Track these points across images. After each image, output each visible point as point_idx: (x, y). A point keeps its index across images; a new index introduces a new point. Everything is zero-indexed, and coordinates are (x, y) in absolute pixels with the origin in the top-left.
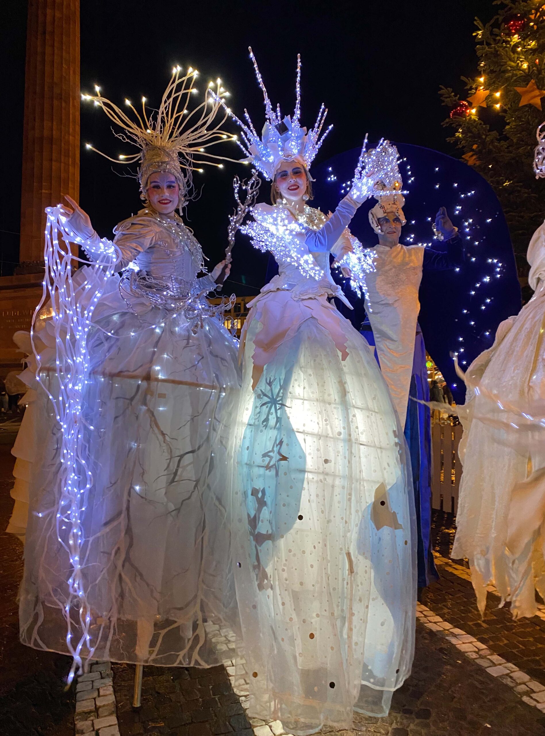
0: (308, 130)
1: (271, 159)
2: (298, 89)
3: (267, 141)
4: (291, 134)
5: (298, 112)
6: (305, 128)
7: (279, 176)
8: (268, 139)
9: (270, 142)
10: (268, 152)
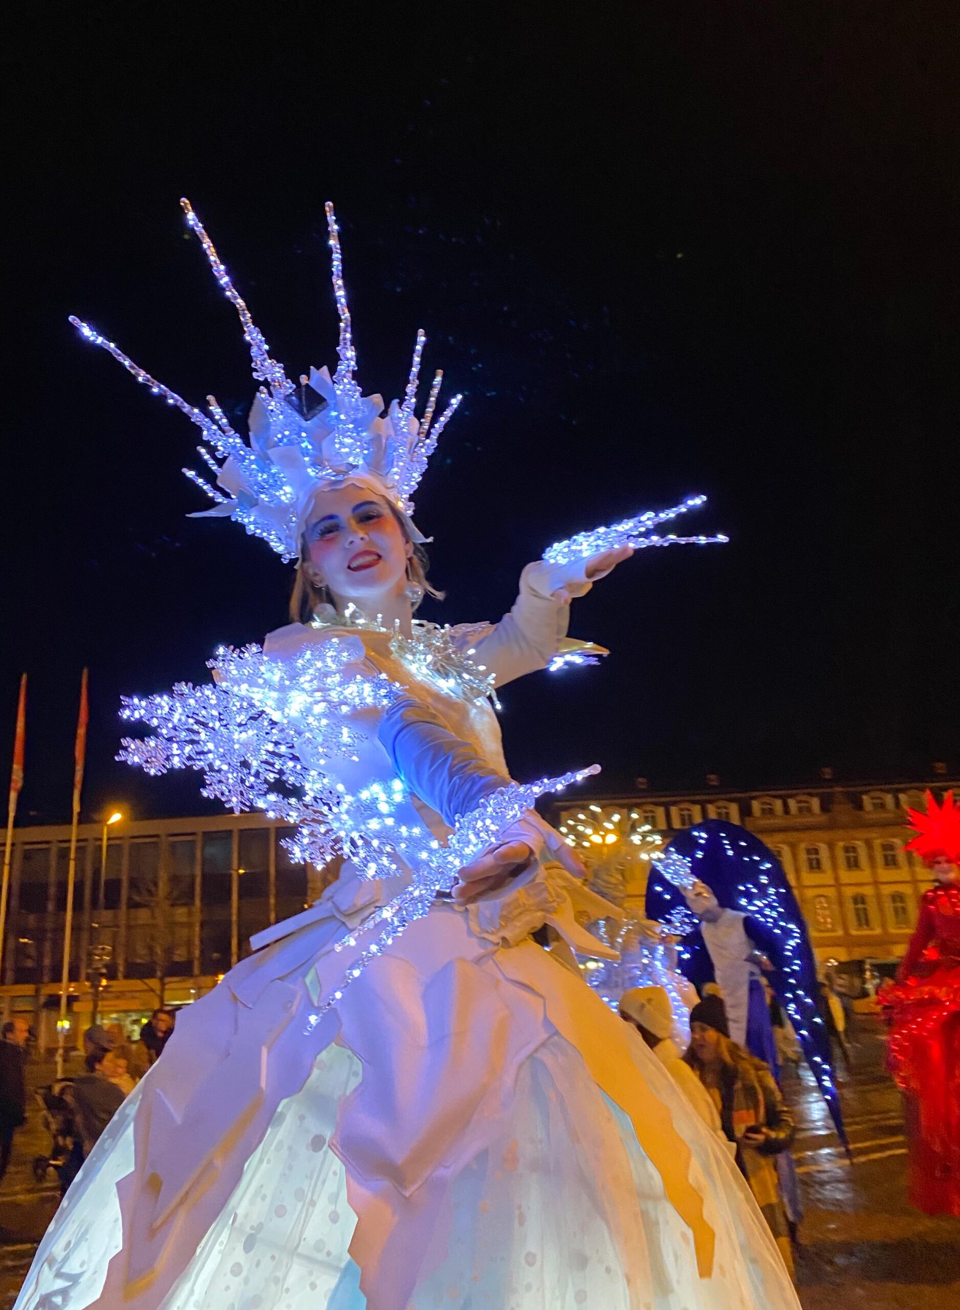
0: (387, 404)
1: (286, 493)
2: (340, 293)
3: (267, 443)
4: (337, 417)
5: (349, 354)
6: (377, 398)
7: (316, 536)
8: (267, 440)
9: (276, 445)
10: (274, 475)
